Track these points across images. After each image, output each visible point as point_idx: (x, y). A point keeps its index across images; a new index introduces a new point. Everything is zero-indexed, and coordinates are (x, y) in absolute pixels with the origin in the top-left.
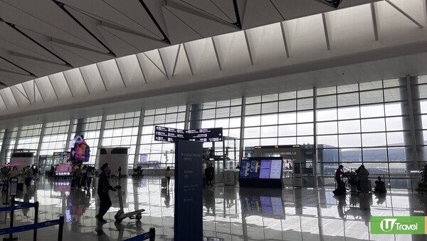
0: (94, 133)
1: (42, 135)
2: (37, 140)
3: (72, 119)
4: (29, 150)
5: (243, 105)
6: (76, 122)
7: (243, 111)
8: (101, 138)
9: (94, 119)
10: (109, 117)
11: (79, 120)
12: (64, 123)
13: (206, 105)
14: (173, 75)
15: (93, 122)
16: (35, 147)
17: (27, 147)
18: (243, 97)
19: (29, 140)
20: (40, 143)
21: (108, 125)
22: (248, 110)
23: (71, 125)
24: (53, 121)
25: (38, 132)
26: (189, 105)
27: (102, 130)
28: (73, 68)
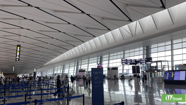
0: (106, 61)
1: (88, 63)
2: (87, 65)
3: (98, 57)
4: (84, 69)
5: (172, 44)
6: (99, 58)
7: (172, 47)
8: (109, 63)
9: (106, 56)
10: (111, 55)
11: (100, 57)
12: (95, 58)
13: (153, 46)
14: (135, 35)
15: (105, 57)
16: (86, 68)
17: (84, 68)
18: (171, 41)
19: (84, 66)
20: (88, 66)
21: (111, 58)
22: (175, 46)
23: (98, 59)
24: (92, 58)
25: (87, 62)
26: (144, 47)
27: (109, 60)
28: (96, 37)
